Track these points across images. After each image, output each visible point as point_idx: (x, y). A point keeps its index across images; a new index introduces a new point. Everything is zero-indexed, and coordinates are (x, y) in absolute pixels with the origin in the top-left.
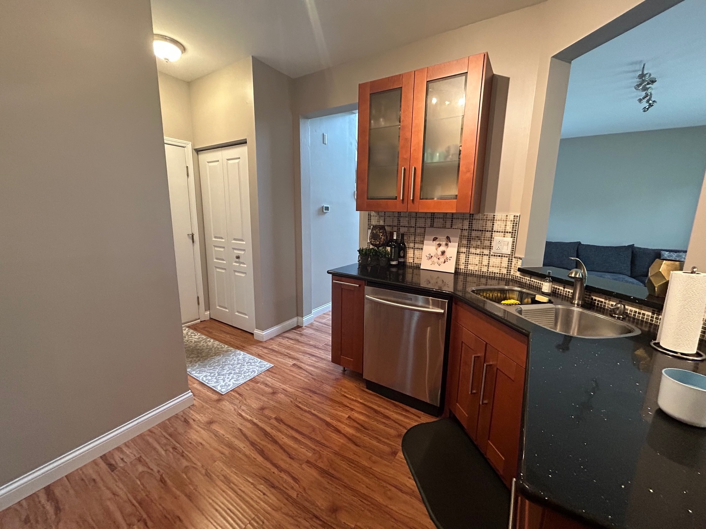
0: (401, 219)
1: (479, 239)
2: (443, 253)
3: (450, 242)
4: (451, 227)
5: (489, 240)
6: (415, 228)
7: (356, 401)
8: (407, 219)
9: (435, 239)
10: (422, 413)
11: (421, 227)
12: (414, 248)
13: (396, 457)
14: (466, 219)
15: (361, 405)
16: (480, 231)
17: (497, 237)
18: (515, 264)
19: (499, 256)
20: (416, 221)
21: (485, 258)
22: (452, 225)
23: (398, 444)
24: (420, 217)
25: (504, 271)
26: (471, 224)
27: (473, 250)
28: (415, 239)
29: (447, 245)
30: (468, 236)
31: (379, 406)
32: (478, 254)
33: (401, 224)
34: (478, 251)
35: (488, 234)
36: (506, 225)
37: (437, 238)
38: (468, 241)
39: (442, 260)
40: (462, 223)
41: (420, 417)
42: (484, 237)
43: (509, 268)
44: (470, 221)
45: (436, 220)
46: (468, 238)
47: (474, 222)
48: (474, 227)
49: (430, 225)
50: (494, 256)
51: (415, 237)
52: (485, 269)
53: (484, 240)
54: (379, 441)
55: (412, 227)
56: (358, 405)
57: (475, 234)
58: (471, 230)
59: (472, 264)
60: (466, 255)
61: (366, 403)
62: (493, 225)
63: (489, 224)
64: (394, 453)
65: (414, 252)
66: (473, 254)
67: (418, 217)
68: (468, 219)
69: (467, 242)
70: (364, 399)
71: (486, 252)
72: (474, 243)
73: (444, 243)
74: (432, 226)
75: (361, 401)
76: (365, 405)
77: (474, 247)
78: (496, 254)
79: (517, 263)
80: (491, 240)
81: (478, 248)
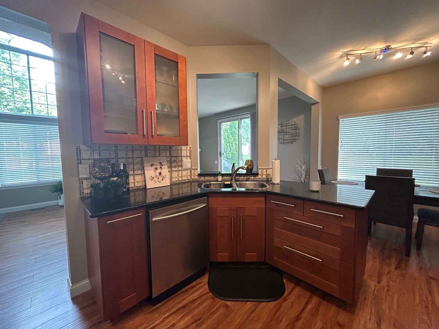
0: (119, 152)
1: (176, 162)
2: (160, 174)
3: (163, 166)
4: (160, 156)
5: (180, 162)
6: (133, 158)
7: (164, 319)
8: (124, 151)
9: (152, 165)
10: (199, 279)
11: (138, 158)
12: (134, 175)
13: (230, 306)
14: (167, 150)
15: (172, 316)
16: (176, 157)
17: (184, 159)
18: (194, 173)
19: (186, 170)
20: (133, 153)
21: (180, 172)
22: (160, 154)
23: (220, 302)
24: (136, 150)
25: (189, 178)
26: (170, 153)
27: (173, 169)
28: (134, 167)
29: (161, 168)
30: (170, 161)
31: (180, 302)
32: (176, 171)
33: (119, 156)
34: (176, 169)
35: (180, 158)
36: (187, 153)
37: (153, 164)
38: (170, 163)
39: (161, 178)
40: (166, 153)
41: (202, 282)
42: (178, 160)
43: (191, 175)
44: (170, 151)
45: (148, 151)
46: (170, 162)
47: (172, 151)
48: (173, 155)
49: (144, 155)
50: (184, 170)
51: (133, 165)
52: (180, 179)
53: (178, 162)
54: (214, 312)
55: (130, 158)
56: (170, 318)
57: (173, 159)
58: (171, 157)
59: (174, 177)
60: (170, 173)
61: (171, 312)
62: (181, 153)
63: (179, 152)
64: (227, 306)
65: (134, 178)
66: (174, 171)
67: (134, 150)
68: (168, 150)
69: (170, 165)
70: (166, 312)
71: (180, 169)
72: (173, 164)
73: (159, 167)
74: (146, 156)
75: (166, 315)
76: (174, 312)
77: (174, 167)
78: (184, 169)
79: (195, 172)
80: (182, 162)
81: (176, 167)
